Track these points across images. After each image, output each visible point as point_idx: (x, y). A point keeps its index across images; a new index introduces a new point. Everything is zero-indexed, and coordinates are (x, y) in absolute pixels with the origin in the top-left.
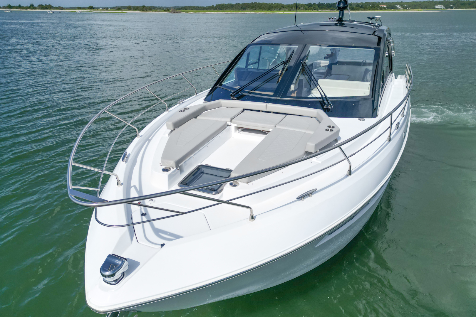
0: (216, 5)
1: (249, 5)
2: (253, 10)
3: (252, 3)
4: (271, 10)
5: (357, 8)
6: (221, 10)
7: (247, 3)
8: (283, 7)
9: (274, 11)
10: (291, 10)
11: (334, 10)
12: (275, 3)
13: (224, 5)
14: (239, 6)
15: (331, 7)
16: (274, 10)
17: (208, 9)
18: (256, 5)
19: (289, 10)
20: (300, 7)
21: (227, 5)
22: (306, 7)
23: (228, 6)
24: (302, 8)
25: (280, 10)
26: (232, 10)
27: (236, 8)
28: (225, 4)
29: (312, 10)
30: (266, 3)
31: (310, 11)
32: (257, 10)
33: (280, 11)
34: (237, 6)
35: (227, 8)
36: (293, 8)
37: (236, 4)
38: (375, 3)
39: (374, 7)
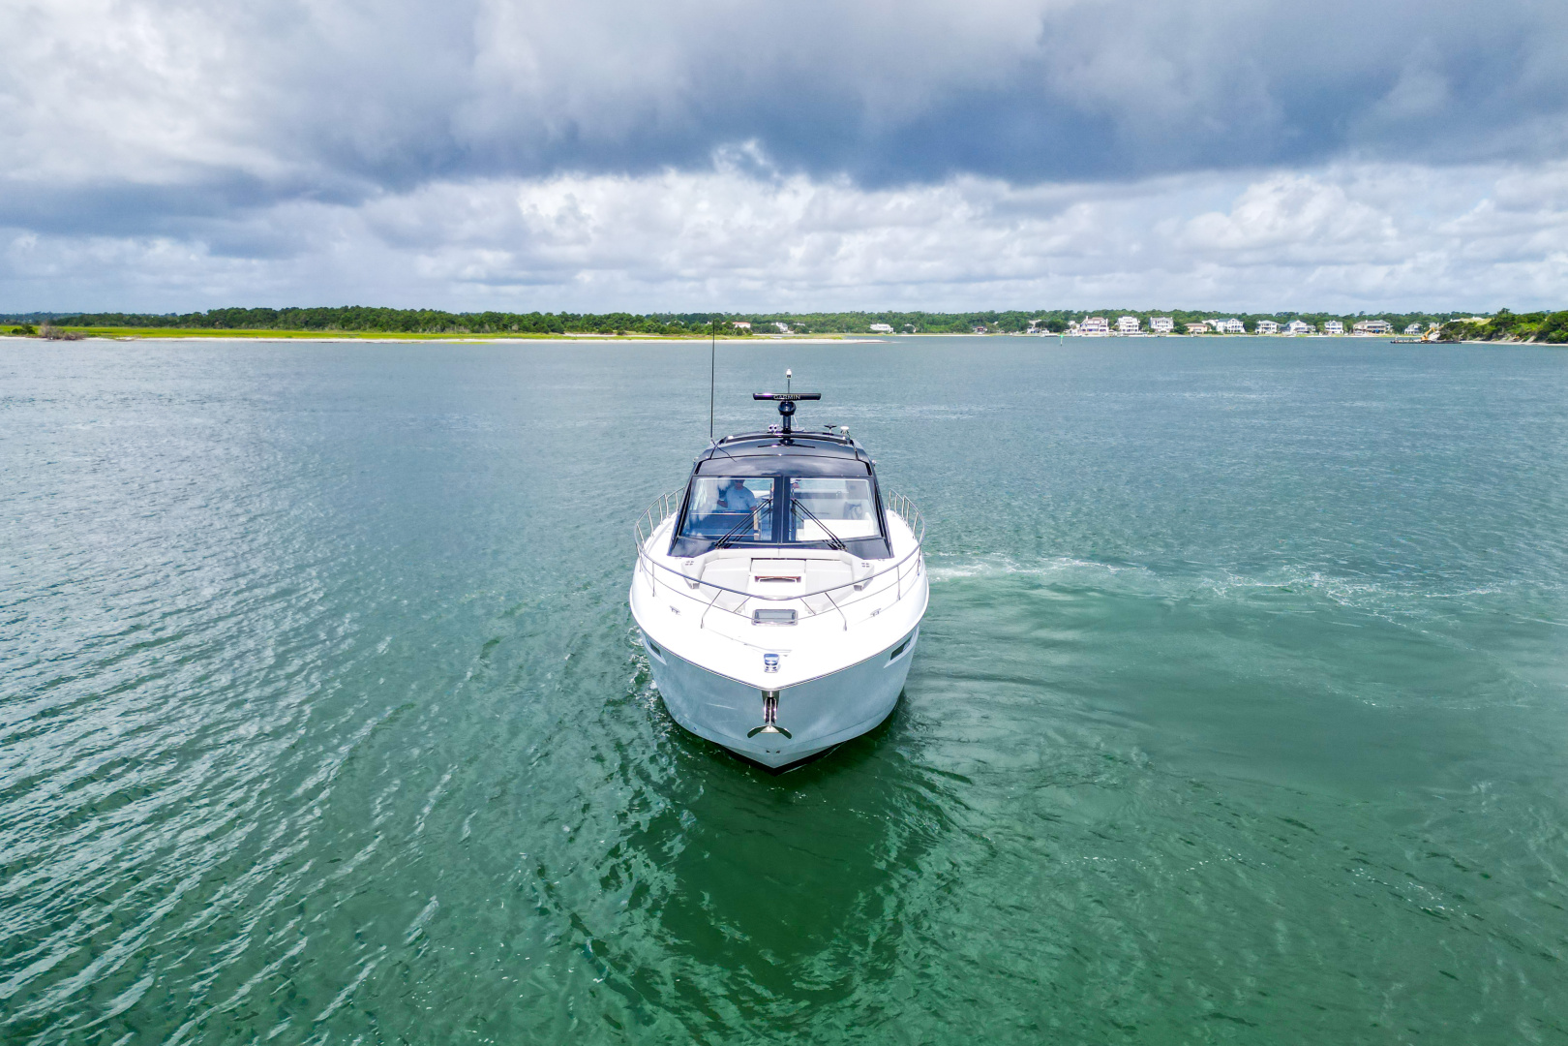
0: (209, 311)
1: (334, 315)
2: (352, 329)
3: (345, 309)
4: (413, 331)
5: (674, 328)
6: (231, 327)
7: (326, 308)
8: (453, 323)
9: (425, 334)
10: (479, 332)
11: (612, 333)
12: (423, 310)
13: (240, 313)
14: (296, 315)
15: (600, 325)
16: (424, 330)
17: (180, 323)
18: (359, 315)
19: (473, 332)
20: (505, 322)
21: (252, 311)
22: (525, 323)
23: (255, 316)
24: (515, 327)
25: (443, 330)
26: (272, 328)
27: (285, 322)
28: (244, 309)
29: (547, 332)
30: (393, 310)
31: (539, 335)
32: (365, 330)
33: (443, 334)
34: (290, 315)
35: (251, 323)
36: (487, 327)
37: (285, 311)
38: (720, 315)
39: (721, 329)
